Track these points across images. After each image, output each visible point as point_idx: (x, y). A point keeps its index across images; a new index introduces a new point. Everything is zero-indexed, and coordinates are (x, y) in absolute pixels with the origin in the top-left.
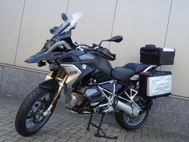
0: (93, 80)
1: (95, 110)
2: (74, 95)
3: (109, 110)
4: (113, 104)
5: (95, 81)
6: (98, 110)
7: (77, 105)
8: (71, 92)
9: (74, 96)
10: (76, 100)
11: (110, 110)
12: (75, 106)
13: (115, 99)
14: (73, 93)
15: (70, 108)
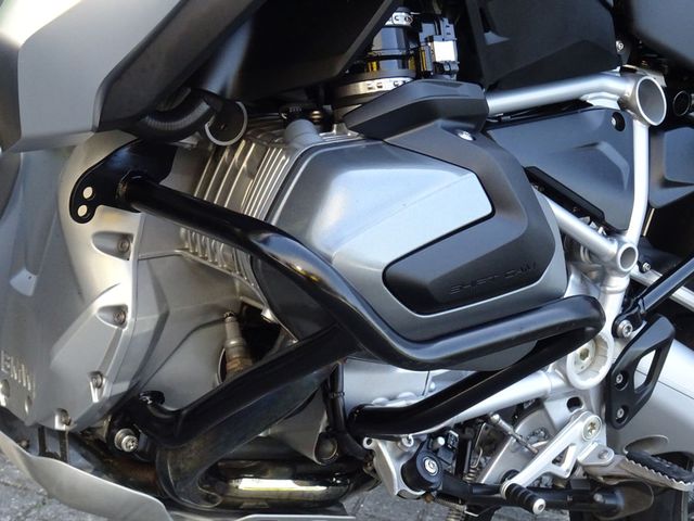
0: (411, 33)
1: (394, 468)
2: (119, 245)
3: (558, 461)
4: (609, 378)
5: (445, 51)
6: (431, 467)
7: (158, 397)
8: (77, 199)
9: (122, 253)
10: (140, 323)
11: (568, 464)
12: (127, 410)
13: (635, 322)
14: (111, 220)
15: (43, 431)
